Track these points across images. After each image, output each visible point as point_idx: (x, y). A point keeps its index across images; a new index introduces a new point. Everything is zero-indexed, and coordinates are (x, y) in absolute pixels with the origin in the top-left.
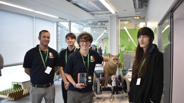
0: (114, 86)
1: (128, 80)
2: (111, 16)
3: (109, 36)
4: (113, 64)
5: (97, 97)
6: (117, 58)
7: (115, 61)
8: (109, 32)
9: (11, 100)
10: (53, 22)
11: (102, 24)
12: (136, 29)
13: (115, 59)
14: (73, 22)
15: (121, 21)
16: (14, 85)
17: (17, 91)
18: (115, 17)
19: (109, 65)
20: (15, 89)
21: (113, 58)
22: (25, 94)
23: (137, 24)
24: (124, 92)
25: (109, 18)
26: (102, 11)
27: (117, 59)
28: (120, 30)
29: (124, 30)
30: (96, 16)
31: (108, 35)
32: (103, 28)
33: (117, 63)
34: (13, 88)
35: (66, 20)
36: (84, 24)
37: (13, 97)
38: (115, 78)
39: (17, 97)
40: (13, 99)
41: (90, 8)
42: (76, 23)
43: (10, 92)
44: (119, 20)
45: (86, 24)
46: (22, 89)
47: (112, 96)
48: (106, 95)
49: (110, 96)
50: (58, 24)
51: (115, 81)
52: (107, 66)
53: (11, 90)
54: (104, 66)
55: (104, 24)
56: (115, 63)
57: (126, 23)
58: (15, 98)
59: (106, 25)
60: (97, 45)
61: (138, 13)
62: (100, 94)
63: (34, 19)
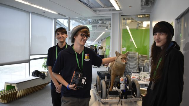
0: (123, 90)
1: (138, 83)
2: (113, 14)
3: (111, 36)
4: (120, 63)
5: (102, 102)
6: (126, 57)
7: (123, 61)
8: (111, 31)
9: (4, 102)
10: (52, 19)
11: (103, 23)
12: (138, 28)
13: (123, 58)
14: (73, 19)
15: (124, 19)
16: (7, 86)
17: (10, 93)
18: (118, 14)
19: (116, 65)
20: (8, 90)
21: (121, 57)
22: (19, 96)
23: (140, 24)
24: (133, 96)
25: (111, 15)
26: (105, 7)
27: (126, 59)
28: (123, 29)
29: (127, 29)
30: (98, 12)
31: (110, 34)
32: (104, 26)
33: (125, 63)
34: (6, 89)
35: (66, 16)
36: (84, 22)
37: (6, 100)
38: (124, 80)
39: (10, 100)
40: (6, 102)
41: (92, 4)
42: (76, 21)
43: (2, 93)
44: (122, 19)
45: (86, 22)
46: (15, 90)
47: (120, 101)
48: (113, 99)
49: (118, 101)
50: (57, 21)
51: (124, 83)
52: (114, 66)
53: (3, 92)
54: (109, 66)
55: (105, 22)
56: (124, 63)
57: (129, 21)
58: (8, 101)
59: (107, 23)
60: (96, 45)
61: (143, 11)
62: (105, 98)
63: (31, 14)
